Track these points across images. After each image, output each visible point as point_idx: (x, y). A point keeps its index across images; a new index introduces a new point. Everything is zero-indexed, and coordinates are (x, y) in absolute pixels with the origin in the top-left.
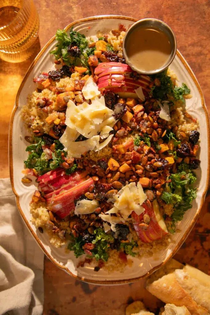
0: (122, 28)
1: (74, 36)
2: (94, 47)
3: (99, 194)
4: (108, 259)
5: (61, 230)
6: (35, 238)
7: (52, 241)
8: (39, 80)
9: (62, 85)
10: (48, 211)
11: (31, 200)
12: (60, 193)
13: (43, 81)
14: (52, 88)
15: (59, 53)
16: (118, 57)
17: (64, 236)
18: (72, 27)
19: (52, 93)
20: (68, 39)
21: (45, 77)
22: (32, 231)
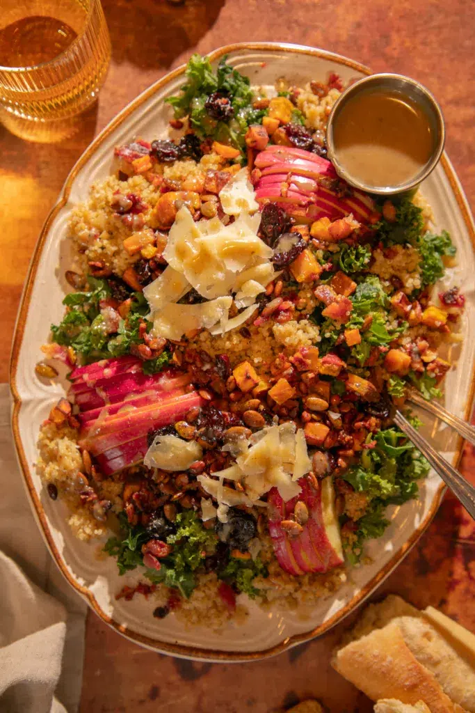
0: (334, 82)
1: (227, 76)
2: (265, 109)
4: (192, 591)
5: (100, 499)
6: (36, 508)
7: (75, 521)
8: (127, 152)
9: (178, 174)
10: (81, 450)
11: (47, 417)
12: (120, 412)
13: (136, 156)
14: (153, 178)
15: (185, 105)
16: (314, 143)
17: (106, 514)
18: (226, 55)
19: (152, 187)
20: (211, 79)
21: (142, 150)
22: (31, 489)
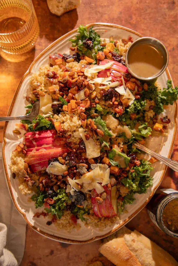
0: (130, 39)
1: (92, 34)
2: (104, 46)
3: (70, 161)
4: (61, 217)
5: (31, 180)
6: (8, 181)
7: (21, 187)
8: (53, 57)
9: (71, 66)
10: (25, 162)
11: (15, 149)
12: (40, 151)
13: (57, 59)
14: (62, 67)
15: (77, 42)
16: (121, 60)
17: (33, 186)
18: (93, 26)
19: (61, 70)
20: (87, 34)
21: (59, 57)
22: (7, 174)
